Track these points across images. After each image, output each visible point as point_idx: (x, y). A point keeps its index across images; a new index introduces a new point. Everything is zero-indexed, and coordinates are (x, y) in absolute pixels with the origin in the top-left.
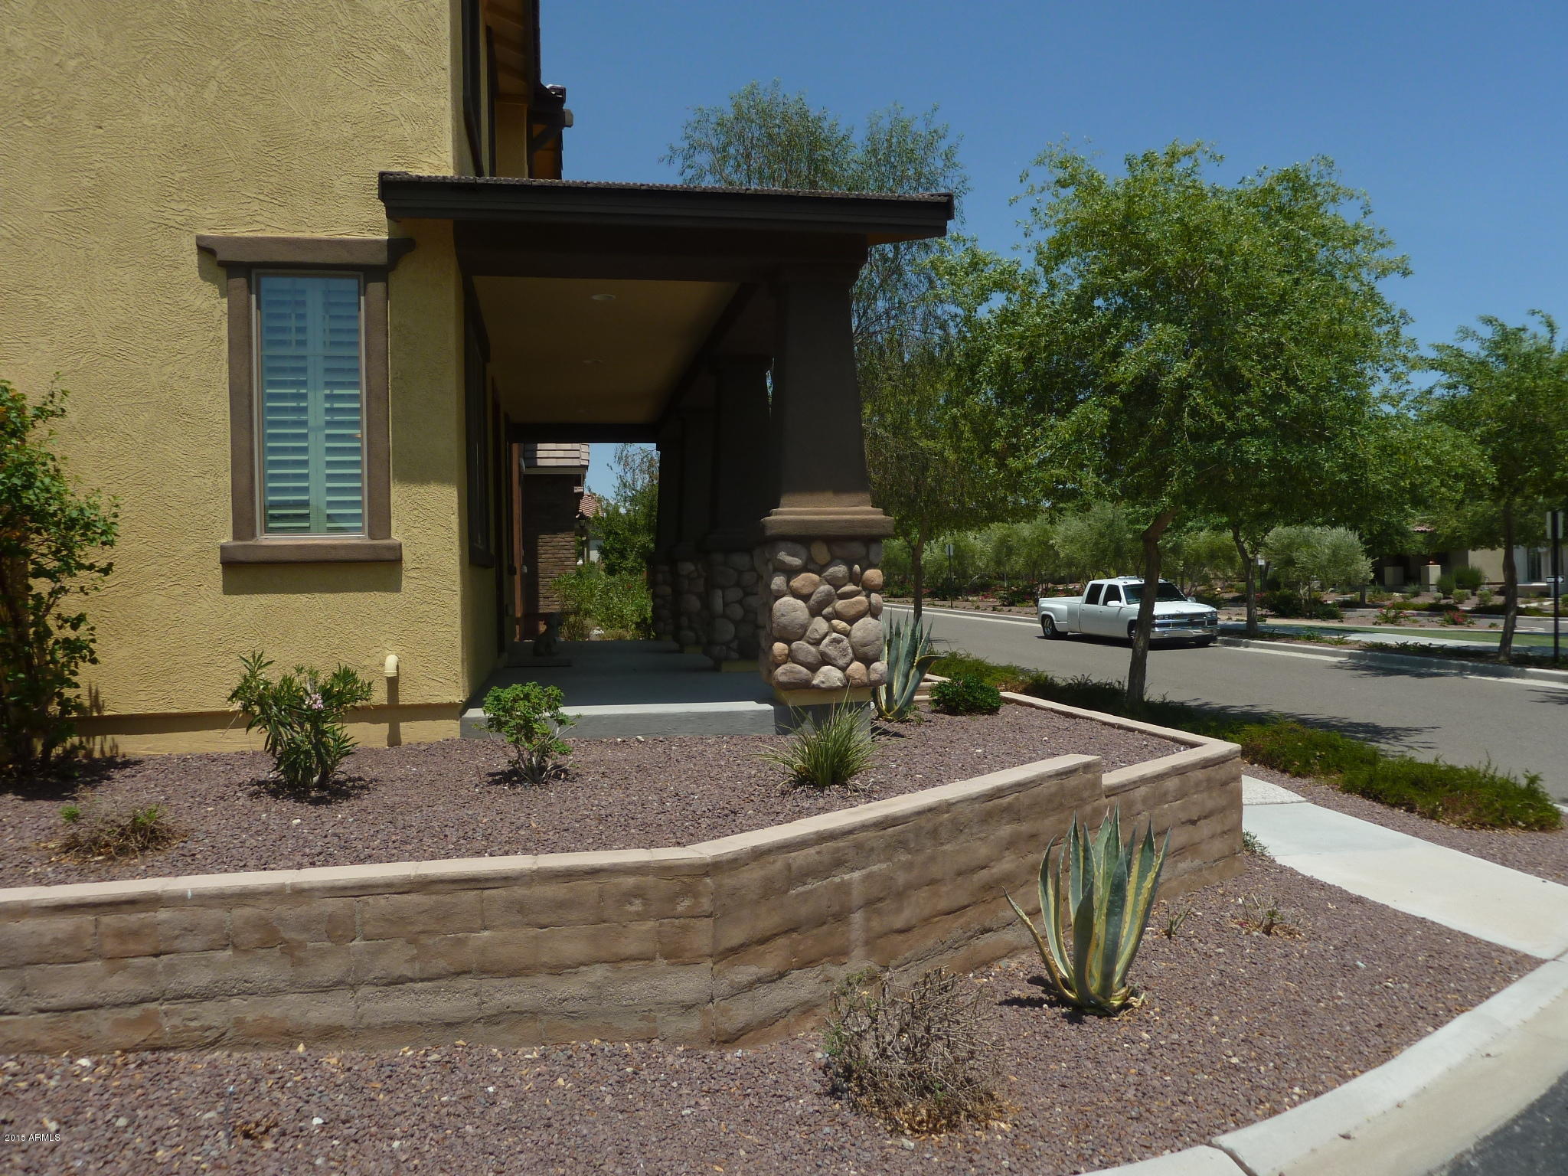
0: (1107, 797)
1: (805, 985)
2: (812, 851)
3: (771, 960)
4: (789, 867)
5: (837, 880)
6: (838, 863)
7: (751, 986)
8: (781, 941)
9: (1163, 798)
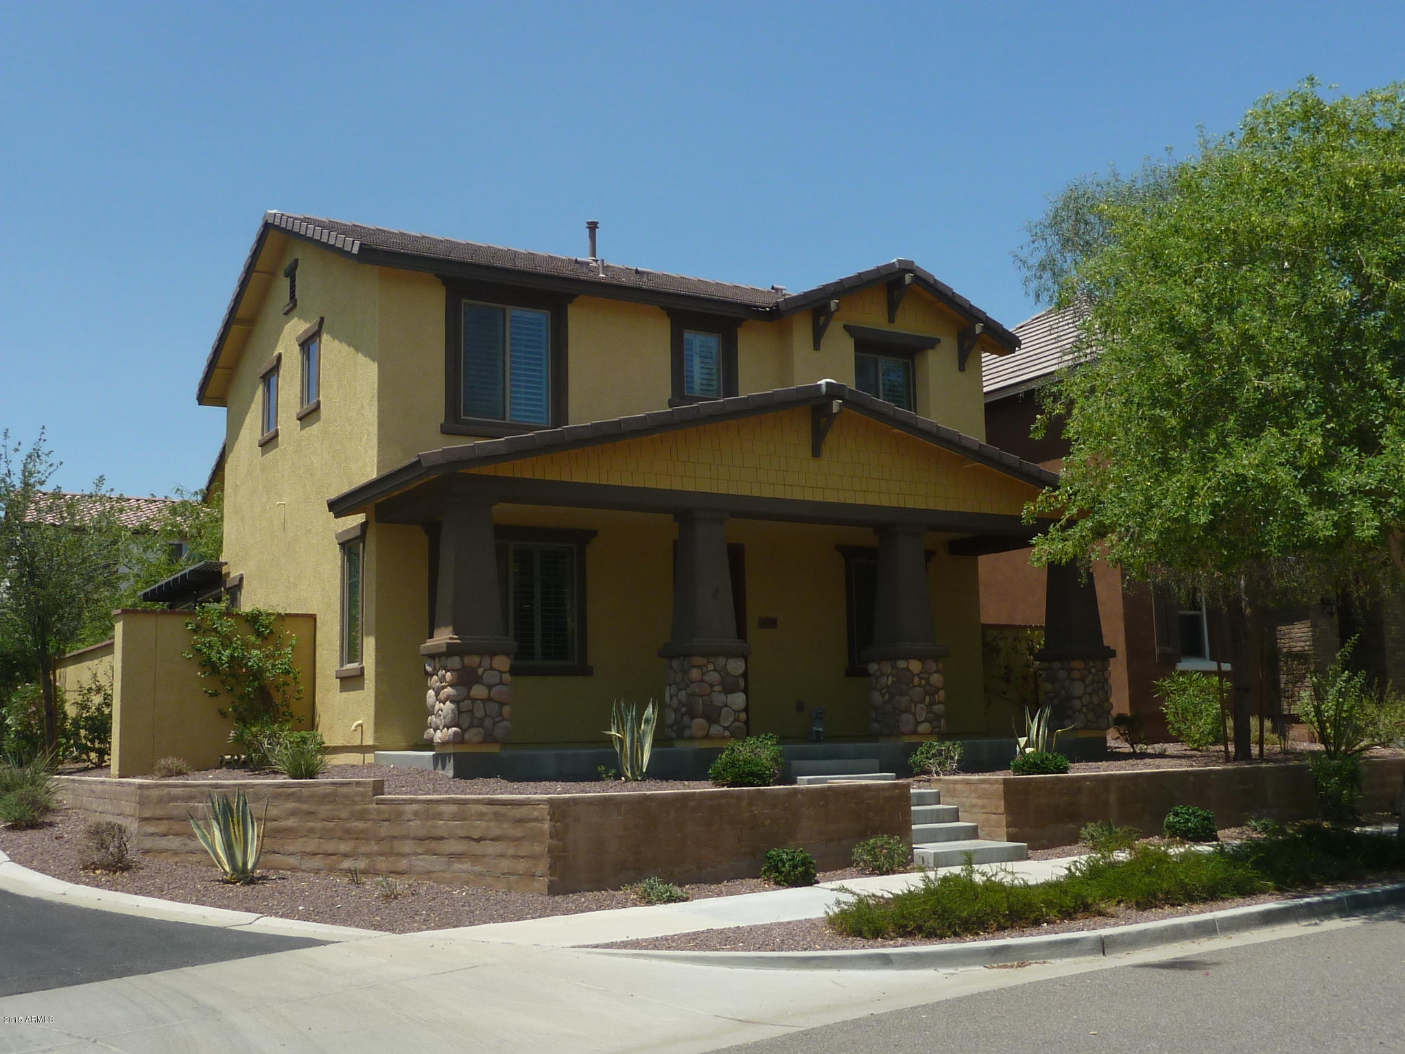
0: (377, 804)
1: (174, 843)
2: (180, 789)
3: (162, 827)
4: (169, 794)
5: (192, 804)
6: (191, 798)
7: (152, 835)
8: (165, 822)
9: (439, 816)
